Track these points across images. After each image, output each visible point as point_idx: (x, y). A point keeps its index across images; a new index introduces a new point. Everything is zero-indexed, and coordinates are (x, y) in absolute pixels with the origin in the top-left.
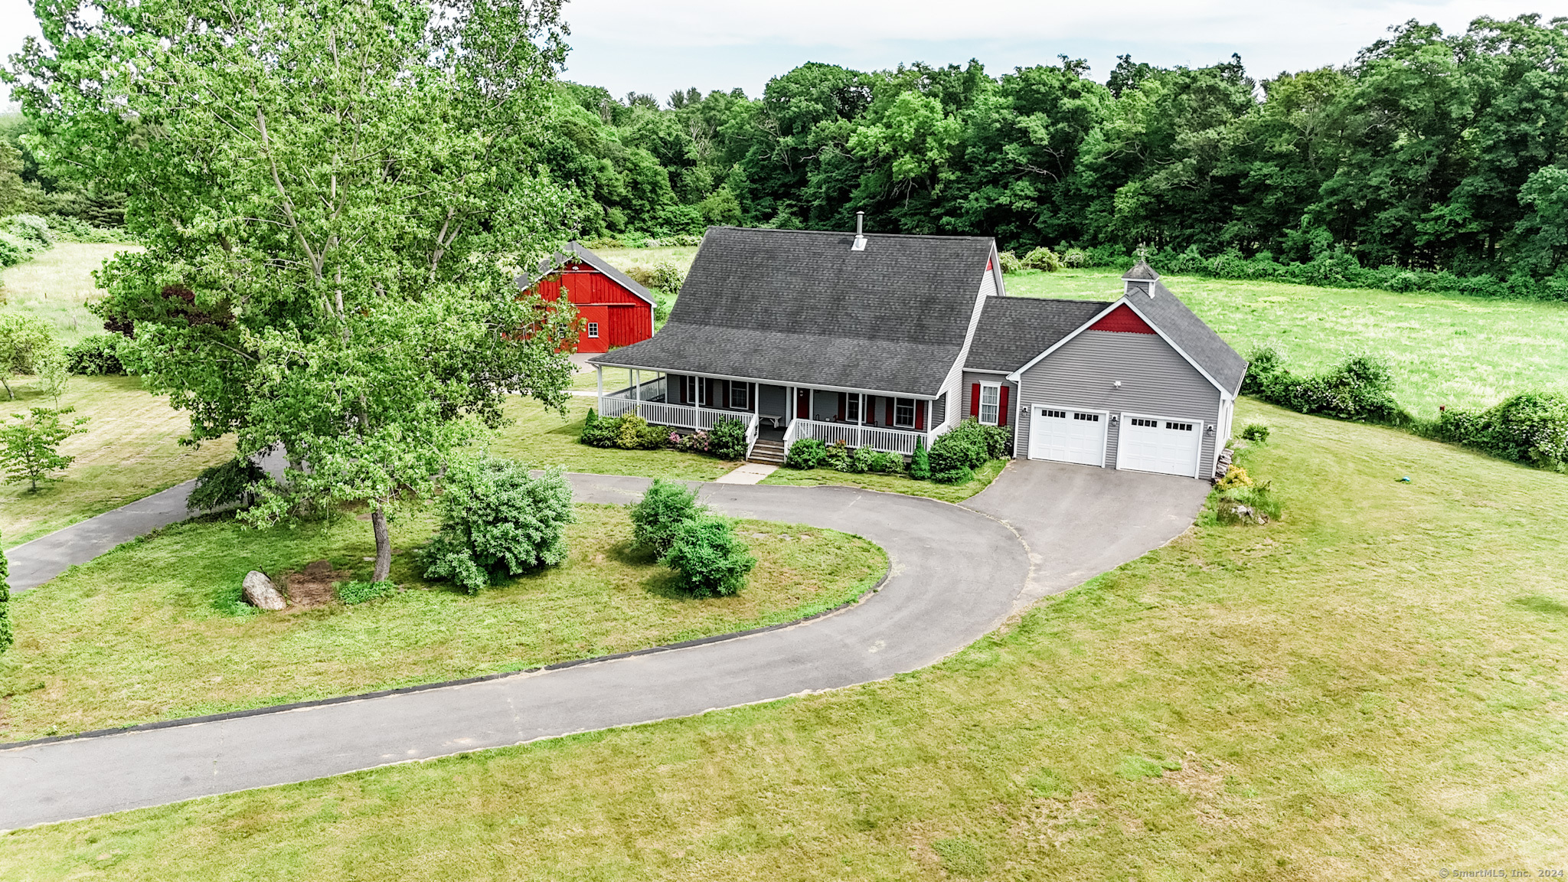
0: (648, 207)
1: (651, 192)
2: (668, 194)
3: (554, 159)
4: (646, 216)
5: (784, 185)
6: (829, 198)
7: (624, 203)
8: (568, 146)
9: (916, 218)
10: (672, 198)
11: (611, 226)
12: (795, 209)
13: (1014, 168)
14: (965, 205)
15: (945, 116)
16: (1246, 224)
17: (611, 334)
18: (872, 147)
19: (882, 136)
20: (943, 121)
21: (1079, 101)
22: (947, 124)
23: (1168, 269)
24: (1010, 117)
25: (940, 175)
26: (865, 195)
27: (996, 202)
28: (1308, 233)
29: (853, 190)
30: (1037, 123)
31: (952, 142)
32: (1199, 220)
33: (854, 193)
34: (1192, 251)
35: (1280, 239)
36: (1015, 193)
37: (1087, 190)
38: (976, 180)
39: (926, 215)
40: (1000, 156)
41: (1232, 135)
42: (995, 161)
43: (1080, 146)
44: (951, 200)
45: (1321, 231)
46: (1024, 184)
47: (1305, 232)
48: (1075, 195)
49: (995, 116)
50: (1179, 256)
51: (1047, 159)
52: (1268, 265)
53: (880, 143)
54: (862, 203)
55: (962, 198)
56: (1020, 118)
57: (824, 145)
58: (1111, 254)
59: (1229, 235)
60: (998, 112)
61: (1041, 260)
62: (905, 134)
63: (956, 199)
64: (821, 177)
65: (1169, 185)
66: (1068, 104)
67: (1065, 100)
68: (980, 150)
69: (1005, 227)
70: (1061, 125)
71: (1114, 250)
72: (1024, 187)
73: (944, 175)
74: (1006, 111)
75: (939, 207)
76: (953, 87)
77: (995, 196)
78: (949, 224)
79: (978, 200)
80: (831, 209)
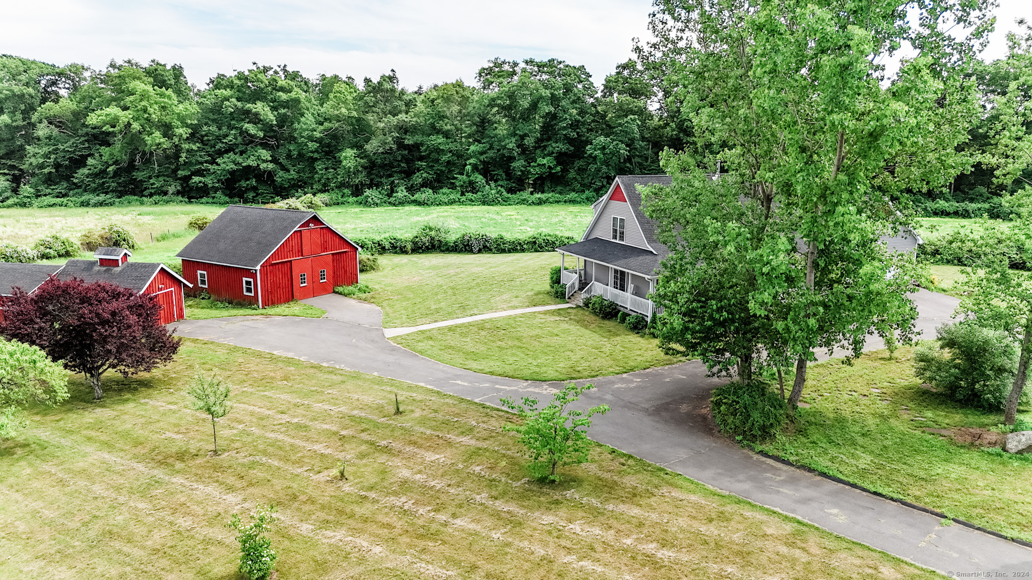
6: (57, 166)
9: (161, 179)
12: (8, 177)
13: (250, 141)
14: (212, 167)
15: (180, 102)
16: (428, 173)
17: (334, 277)
18: (122, 125)
19: (131, 116)
20: (181, 106)
21: (293, 95)
22: (186, 109)
23: (390, 203)
24: (239, 104)
25: (183, 146)
26: (110, 162)
27: (244, 164)
28: (470, 176)
29: (89, 159)
30: (266, 109)
31: (193, 122)
32: (396, 172)
33: (90, 161)
34: (402, 191)
35: (452, 181)
36: (259, 158)
37: (312, 155)
38: (213, 149)
39: (168, 176)
40: (233, 132)
41: (414, 119)
42: (227, 136)
43: (296, 125)
44: (196, 164)
45: (477, 175)
46: (264, 151)
47: (468, 176)
48: (296, 158)
49: (227, 103)
50: (394, 195)
51: (272, 134)
52: (454, 196)
53: (131, 121)
54: (111, 169)
55: (206, 162)
56: (248, 105)
57: (40, 122)
58: (342, 196)
59: (420, 180)
60: (228, 100)
61: (311, 203)
62: (154, 116)
63: (202, 163)
64: (46, 149)
65: (381, 150)
66: (283, 96)
67: (281, 93)
68: (213, 128)
69: (248, 182)
70: (282, 111)
71: (344, 194)
72: (265, 154)
73: (186, 146)
74: (234, 100)
75: (184, 170)
76: (169, 80)
77: (241, 160)
78: (200, 182)
79: (226, 163)
80: (59, 175)
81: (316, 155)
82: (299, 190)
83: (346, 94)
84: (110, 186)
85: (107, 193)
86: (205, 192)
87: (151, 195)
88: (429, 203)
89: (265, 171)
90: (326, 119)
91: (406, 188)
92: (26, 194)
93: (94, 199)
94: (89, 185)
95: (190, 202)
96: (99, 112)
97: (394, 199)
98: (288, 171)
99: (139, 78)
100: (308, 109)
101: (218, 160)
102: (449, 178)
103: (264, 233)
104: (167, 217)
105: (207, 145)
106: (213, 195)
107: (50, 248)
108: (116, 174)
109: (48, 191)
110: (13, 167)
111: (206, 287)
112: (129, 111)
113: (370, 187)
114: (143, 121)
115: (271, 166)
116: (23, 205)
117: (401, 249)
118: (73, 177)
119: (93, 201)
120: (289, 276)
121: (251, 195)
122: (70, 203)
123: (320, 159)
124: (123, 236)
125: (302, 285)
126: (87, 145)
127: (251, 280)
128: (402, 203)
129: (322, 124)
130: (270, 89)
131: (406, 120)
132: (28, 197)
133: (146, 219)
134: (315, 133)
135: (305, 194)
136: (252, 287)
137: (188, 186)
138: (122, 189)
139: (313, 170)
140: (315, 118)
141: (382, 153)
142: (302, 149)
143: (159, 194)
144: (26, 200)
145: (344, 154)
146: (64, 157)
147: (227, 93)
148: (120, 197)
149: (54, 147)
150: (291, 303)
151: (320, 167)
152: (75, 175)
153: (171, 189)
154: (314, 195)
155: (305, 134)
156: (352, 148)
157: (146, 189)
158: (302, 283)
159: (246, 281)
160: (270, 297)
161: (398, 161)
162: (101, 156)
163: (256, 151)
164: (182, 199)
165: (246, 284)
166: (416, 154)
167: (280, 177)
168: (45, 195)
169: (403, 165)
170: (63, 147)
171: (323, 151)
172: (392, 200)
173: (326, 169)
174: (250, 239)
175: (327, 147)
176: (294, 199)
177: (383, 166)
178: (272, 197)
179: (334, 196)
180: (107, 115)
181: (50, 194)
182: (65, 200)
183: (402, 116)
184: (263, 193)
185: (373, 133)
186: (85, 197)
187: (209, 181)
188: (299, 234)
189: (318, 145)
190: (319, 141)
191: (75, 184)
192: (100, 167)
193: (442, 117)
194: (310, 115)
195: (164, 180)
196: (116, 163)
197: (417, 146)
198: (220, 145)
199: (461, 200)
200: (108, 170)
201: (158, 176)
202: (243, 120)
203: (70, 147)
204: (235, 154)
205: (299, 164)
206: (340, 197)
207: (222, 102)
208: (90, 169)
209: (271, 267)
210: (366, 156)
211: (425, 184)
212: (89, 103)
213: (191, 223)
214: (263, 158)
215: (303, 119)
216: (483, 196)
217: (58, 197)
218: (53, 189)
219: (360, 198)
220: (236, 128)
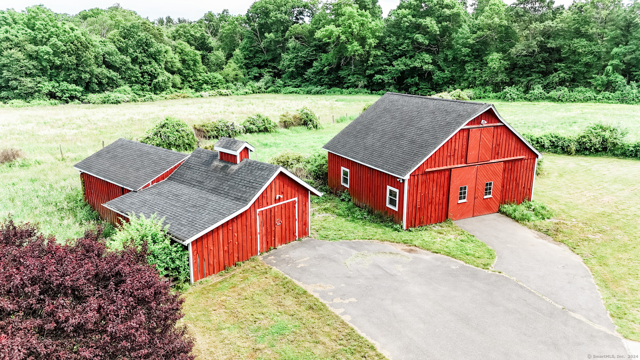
0: (192, 74)
1: (193, 65)
2: (201, 67)
3: (141, 45)
4: (191, 79)
5: (264, 61)
7: (180, 72)
8: (149, 38)
10: (204, 69)
11: (174, 86)
12: (271, 74)
13: (418, 47)
14: (389, 68)
15: (373, 20)
16: (566, 73)
17: (502, 192)
18: (335, 38)
19: (341, 31)
20: (373, 23)
21: (455, 10)
22: (377, 24)
23: (525, 99)
24: (414, 20)
25: (372, 52)
26: (326, 64)
27: (411, 66)
28: (609, 76)
29: (314, 62)
30: (432, 22)
31: (380, 34)
32: (534, 72)
33: (315, 64)
34: (538, 88)
35: (589, 80)
36: (423, 61)
37: (463, 58)
38: (391, 55)
39: (360, 74)
40: (406, 41)
41: (561, 25)
42: (402, 44)
43: (454, 35)
44: (379, 66)
45: (617, 75)
46: (428, 55)
47: (607, 75)
48: (451, 61)
49: (405, 19)
50: (531, 92)
51: (435, 42)
52: (590, 93)
53: (340, 35)
54: (325, 69)
55: (385, 64)
56: (420, 20)
57: (291, 38)
58: (484, 92)
59: (557, 79)
60: (406, 17)
61: (459, 96)
62: (355, 30)
63: (382, 65)
64: (291, 56)
65: (524, 53)
66: (447, 12)
67: (445, 10)
68: (393, 39)
69: (412, 80)
70: (444, 24)
71: (486, 90)
72: (427, 57)
73: (373, 52)
74: (410, 17)
75: (370, 70)
76: (369, 5)
77: (409, 63)
78: (380, 79)
79: (399, 65)
80: (298, 73)
81: (467, 59)
82: (450, 86)
83: (500, 6)
84: (324, 80)
85: (322, 86)
86: (382, 86)
87: (348, 88)
88: (564, 99)
89: (426, 71)
90: (479, 29)
91: (542, 86)
92: (278, 85)
93: (315, 89)
94: (313, 80)
95: (372, 93)
96: (322, 29)
97: (530, 95)
98: (443, 71)
99: (350, 5)
100: (465, 22)
101: (394, 63)
102: (585, 78)
103: (420, 129)
104: (353, 103)
105: (387, 52)
106: (387, 89)
107: (254, 124)
108: (329, 73)
109: (291, 83)
110: (274, 68)
111: (348, 186)
112: (340, 28)
113: (510, 84)
114: (348, 35)
115: (431, 67)
116: (276, 92)
117: (563, 149)
118: (305, 74)
119: (313, 91)
120: (446, 189)
121: (414, 89)
122: (301, 91)
123: (469, 62)
124: (310, 117)
125: (460, 202)
126: (314, 53)
127: (397, 191)
128: (537, 99)
129: (475, 33)
130: (437, 7)
131: (552, 25)
132: (279, 87)
133: (339, 104)
134: (469, 40)
135: (455, 89)
136: (397, 199)
137: (372, 81)
138: (332, 83)
139: (463, 70)
140: (470, 29)
141: (526, 56)
142: (457, 54)
143: (353, 87)
144: (278, 88)
145: (491, 57)
146: (301, 61)
147: (406, 12)
148: (329, 89)
149: (296, 54)
150: (443, 224)
151: (469, 68)
152: (306, 73)
153: (361, 84)
154: (462, 90)
155: (460, 41)
156: (498, 52)
157: (345, 83)
158: (460, 198)
159: (391, 191)
160: (418, 215)
161: (538, 62)
162: (321, 60)
163: (421, 56)
164: (366, 91)
165: (390, 195)
166: (556, 56)
167: (437, 76)
168: (289, 86)
169: (542, 66)
170: (300, 54)
171: (473, 55)
172: (528, 96)
173: (474, 70)
174: (402, 135)
175: (477, 52)
176: (446, 92)
177: (522, 67)
178: (429, 91)
179: (478, 92)
180: (326, 31)
181: (291, 85)
182: (298, 89)
183: (548, 23)
184: (422, 88)
185: (517, 40)
186: (310, 88)
187: (386, 78)
188: (465, 134)
189: (470, 50)
190: (471, 46)
191: (305, 79)
192: (320, 67)
193: (587, 23)
194: (466, 26)
195: (357, 77)
196: (329, 65)
197: (558, 50)
198: (397, 51)
199: (598, 98)
200: (324, 69)
201: (354, 75)
202: (414, 32)
203: (305, 54)
204: (406, 58)
205: (452, 66)
206: (482, 92)
207: (402, 18)
208: (314, 69)
209: (424, 177)
210: (508, 60)
211: (562, 83)
212: (318, 23)
213: (365, 109)
214: (426, 61)
215: (460, 30)
216: (622, 95)
217: (295, 87)
218: (293, 82)
219: (499, 94)
220: (409, 38)
